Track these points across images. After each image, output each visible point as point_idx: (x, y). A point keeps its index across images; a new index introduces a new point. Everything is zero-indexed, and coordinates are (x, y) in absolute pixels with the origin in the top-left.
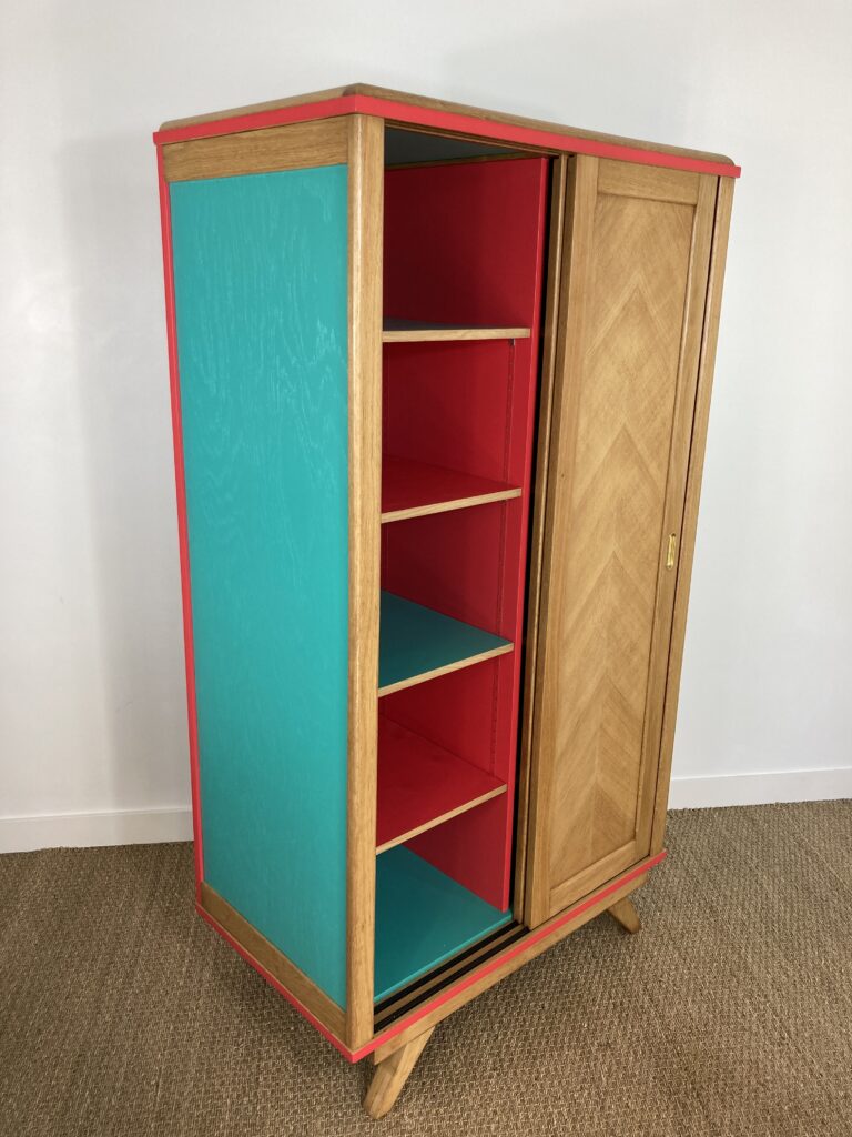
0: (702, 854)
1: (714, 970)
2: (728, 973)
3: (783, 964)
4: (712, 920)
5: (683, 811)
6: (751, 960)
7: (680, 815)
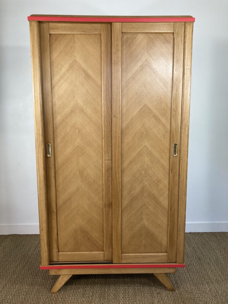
7: (193, 234)
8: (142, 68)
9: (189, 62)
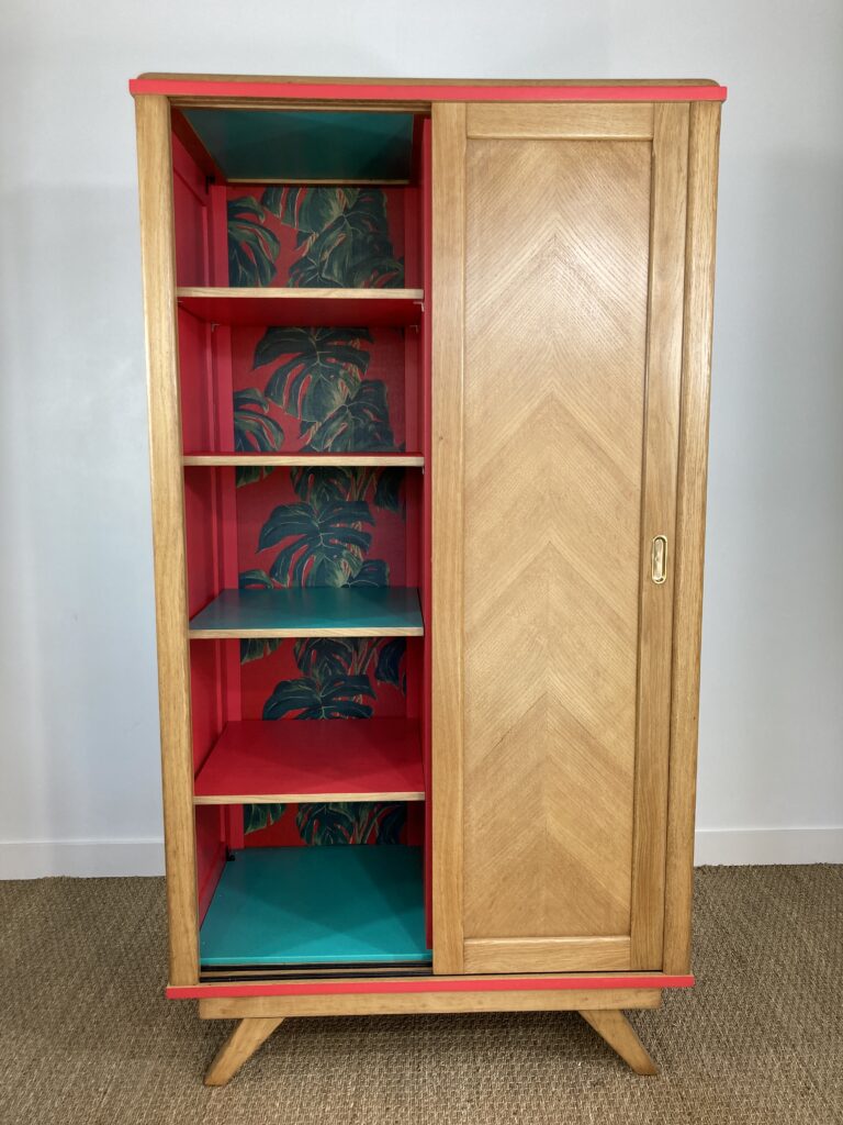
0: (735, 908)
1: (737, 1018)
2: (752, 1022)
3: (819, 1016)
4: (740, 970)
5: (718, 868)
6: (780, 1010)
7: (714, 871)
8: (539, 266)
9: (707, 242)
